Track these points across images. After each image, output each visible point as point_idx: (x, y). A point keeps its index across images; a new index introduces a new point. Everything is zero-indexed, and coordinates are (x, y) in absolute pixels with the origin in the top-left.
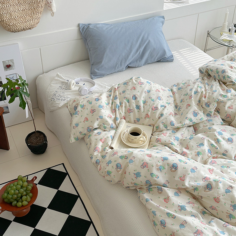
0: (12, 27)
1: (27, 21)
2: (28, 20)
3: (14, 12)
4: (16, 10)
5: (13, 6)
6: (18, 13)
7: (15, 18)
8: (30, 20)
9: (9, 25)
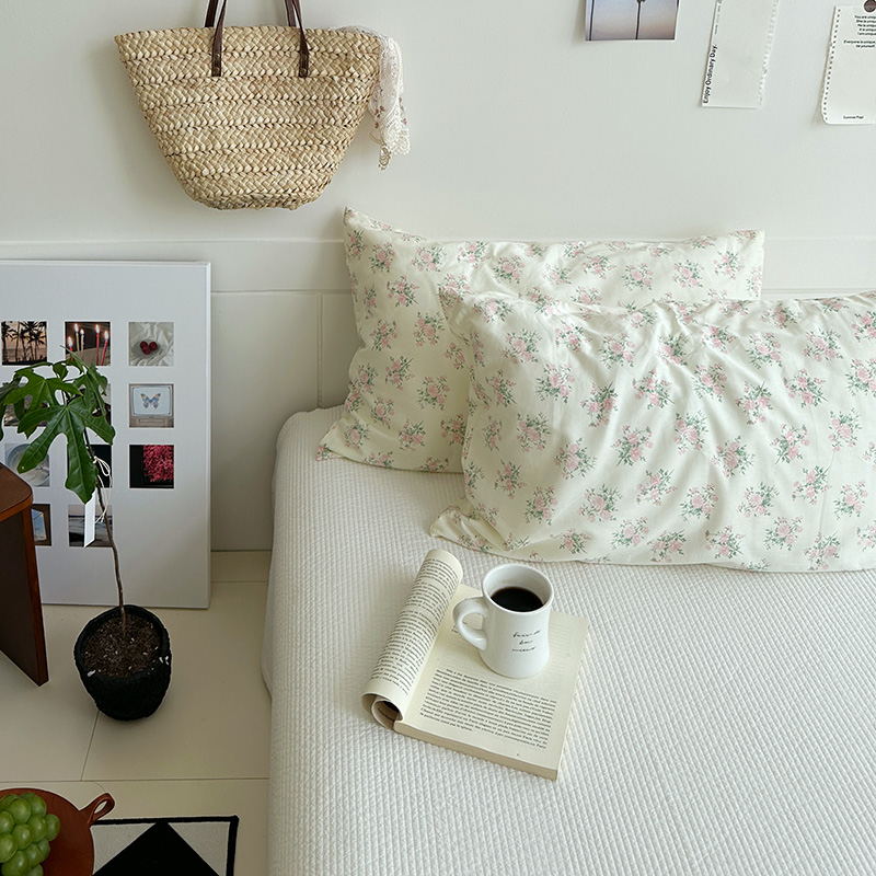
1: (271, 169)
3: (228, 128)
4: (239, 121)
6: (242, 132)
7: (229, 152)
9: (199, 174)
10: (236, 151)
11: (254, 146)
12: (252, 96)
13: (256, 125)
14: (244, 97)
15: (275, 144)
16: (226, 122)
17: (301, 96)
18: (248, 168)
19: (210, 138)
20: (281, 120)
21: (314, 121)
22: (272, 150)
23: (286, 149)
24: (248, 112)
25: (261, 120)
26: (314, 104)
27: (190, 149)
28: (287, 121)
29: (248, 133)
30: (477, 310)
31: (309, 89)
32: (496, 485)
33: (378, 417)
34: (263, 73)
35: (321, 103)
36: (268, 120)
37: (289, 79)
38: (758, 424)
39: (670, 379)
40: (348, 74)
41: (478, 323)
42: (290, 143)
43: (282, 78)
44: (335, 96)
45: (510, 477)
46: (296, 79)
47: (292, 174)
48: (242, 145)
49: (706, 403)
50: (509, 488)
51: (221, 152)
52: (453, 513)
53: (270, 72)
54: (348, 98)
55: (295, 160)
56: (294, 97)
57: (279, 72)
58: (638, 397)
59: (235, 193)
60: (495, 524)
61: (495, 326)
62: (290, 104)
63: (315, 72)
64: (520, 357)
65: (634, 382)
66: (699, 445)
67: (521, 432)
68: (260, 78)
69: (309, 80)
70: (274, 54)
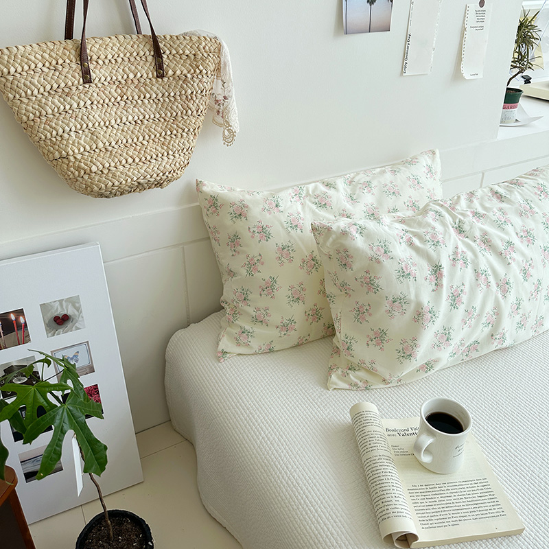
0: (97, 178)
1: (149, 158)
2: (154, 156)
3: (105, 128)
4: (113, 122)
5: (100, 106)
6: (118, 130)
7: (110, 148)
8: (160, 155)
9: (89, 171)
10: (116, 147)
11: (130, 141)
12: (119, 98)
13: (127, 123)
14: (113, 100)
15: (147, 137)
16: (102, 123)
17: (160, 95)
18: (130, 160)
19: (92, 139)
20: (147, 117)
21: (175, 114)
22: (145, 142)
23: (157, 140)
24: (119, 113)
25: (130, 118)
26: (173, 99)
27: (76, 151)
28: (152, 116)
29: (123, 131)
30: (344, 233)
31: (167, 87)
32: (368, 345)
33: (257, 320)
34: (125, 77)
35: (179, 98)
36: (136, 118)
37: (148, 80)
38: (513, 264)
39: (465, 250)
40: (198, 71)
41: (347, 243)
42: (158, 135)
43: (142, 80)
44: (189, 92)
45: (379, 337)
46: (154, 80)
47: (166, 159)
48: (120, 141)
49: (487, 259)
50: (378, 344)
51: (103, 150)
52: (340, 370)
53: (131, 76)
54: (199, 92)
55: (165, 148)
56: (154, 96)
57: (139, 75)
58: (454, 265)
59: (124, 182)
60: (377, 371)
61: (359, 242)
62: (151, 101)
63: (170, 72)
64: (381, 258)
65: (449, 256)
66: (488, 286)
67: (388, 308)
68: (123, 82)
69: (165, 79)
70: (132, 59)
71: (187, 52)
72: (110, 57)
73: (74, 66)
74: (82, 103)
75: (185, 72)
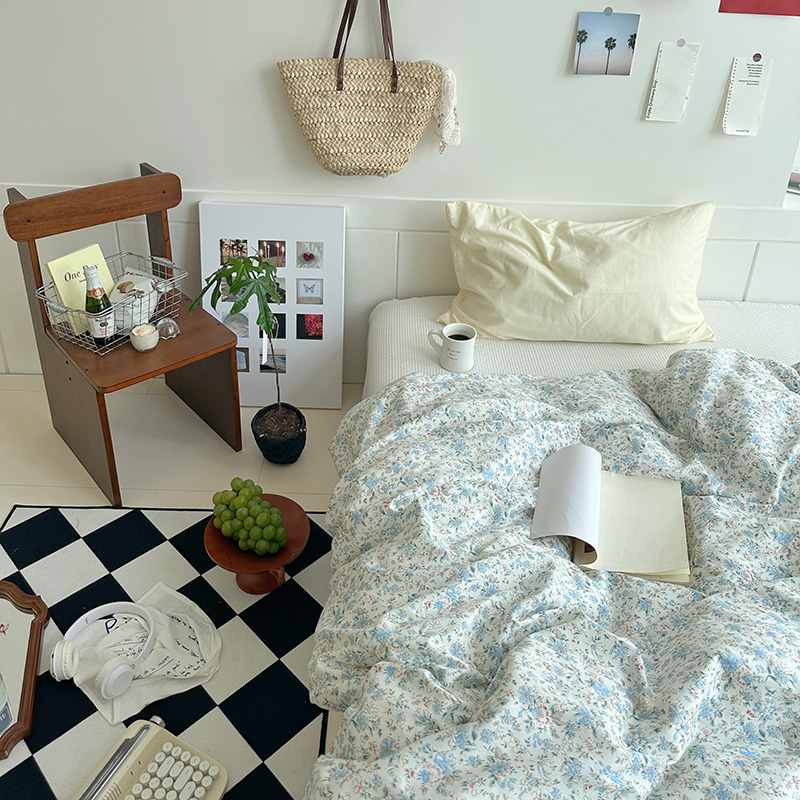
0: (333, 158)
1: (372, 151)
2: (377, 151)
3: (346, 124)
4: (353, 120)
5: (346, 108)
6: (355, 127)
7: (346, 139)
8: (381, 150)
10: (351, 139)
11: (362, 136)
12: (361, 104)
13: (363, 123)
14: (356, 104)
15: (375, 135)
16: (345, 120)
17: (392, 105)
19: (335, 130)
20: (379, 120)
21: (400, 121)
22: (373, 139)
23: (381, 139)
24: (359, 115)
26: (400, 110)
27: (323, 136)
28: (383, 120)
29: (358, 128)
31: (397, 100)
34: (368, 89)
35: (404, 110)
36: (371, 120)
37: (385, 94)
40: (422, 91)
42: (384, 135)
43: (380, 93)
44: (413, 106)
46: (389, 94)
47: (385, 154)
48: (354, 135)
51: (341, 139)
53: (373, 89)
54: (421, 107)
55: (387, 146)
56: (387, 105)
57: (379, 89)
59: (349, 165)
62: (384, 109)
63: (401, 89)
68: (366, 93)
70: (376, 77)
71: (416, 76)
72: (360, 73)
73: (333, 77)
74: (333, 104)
75: (412, 90)
